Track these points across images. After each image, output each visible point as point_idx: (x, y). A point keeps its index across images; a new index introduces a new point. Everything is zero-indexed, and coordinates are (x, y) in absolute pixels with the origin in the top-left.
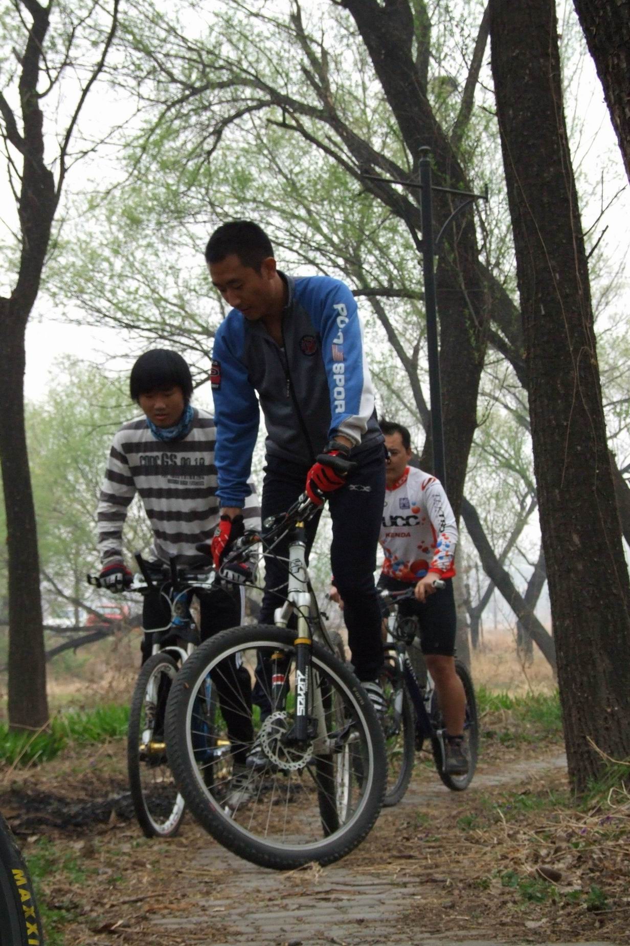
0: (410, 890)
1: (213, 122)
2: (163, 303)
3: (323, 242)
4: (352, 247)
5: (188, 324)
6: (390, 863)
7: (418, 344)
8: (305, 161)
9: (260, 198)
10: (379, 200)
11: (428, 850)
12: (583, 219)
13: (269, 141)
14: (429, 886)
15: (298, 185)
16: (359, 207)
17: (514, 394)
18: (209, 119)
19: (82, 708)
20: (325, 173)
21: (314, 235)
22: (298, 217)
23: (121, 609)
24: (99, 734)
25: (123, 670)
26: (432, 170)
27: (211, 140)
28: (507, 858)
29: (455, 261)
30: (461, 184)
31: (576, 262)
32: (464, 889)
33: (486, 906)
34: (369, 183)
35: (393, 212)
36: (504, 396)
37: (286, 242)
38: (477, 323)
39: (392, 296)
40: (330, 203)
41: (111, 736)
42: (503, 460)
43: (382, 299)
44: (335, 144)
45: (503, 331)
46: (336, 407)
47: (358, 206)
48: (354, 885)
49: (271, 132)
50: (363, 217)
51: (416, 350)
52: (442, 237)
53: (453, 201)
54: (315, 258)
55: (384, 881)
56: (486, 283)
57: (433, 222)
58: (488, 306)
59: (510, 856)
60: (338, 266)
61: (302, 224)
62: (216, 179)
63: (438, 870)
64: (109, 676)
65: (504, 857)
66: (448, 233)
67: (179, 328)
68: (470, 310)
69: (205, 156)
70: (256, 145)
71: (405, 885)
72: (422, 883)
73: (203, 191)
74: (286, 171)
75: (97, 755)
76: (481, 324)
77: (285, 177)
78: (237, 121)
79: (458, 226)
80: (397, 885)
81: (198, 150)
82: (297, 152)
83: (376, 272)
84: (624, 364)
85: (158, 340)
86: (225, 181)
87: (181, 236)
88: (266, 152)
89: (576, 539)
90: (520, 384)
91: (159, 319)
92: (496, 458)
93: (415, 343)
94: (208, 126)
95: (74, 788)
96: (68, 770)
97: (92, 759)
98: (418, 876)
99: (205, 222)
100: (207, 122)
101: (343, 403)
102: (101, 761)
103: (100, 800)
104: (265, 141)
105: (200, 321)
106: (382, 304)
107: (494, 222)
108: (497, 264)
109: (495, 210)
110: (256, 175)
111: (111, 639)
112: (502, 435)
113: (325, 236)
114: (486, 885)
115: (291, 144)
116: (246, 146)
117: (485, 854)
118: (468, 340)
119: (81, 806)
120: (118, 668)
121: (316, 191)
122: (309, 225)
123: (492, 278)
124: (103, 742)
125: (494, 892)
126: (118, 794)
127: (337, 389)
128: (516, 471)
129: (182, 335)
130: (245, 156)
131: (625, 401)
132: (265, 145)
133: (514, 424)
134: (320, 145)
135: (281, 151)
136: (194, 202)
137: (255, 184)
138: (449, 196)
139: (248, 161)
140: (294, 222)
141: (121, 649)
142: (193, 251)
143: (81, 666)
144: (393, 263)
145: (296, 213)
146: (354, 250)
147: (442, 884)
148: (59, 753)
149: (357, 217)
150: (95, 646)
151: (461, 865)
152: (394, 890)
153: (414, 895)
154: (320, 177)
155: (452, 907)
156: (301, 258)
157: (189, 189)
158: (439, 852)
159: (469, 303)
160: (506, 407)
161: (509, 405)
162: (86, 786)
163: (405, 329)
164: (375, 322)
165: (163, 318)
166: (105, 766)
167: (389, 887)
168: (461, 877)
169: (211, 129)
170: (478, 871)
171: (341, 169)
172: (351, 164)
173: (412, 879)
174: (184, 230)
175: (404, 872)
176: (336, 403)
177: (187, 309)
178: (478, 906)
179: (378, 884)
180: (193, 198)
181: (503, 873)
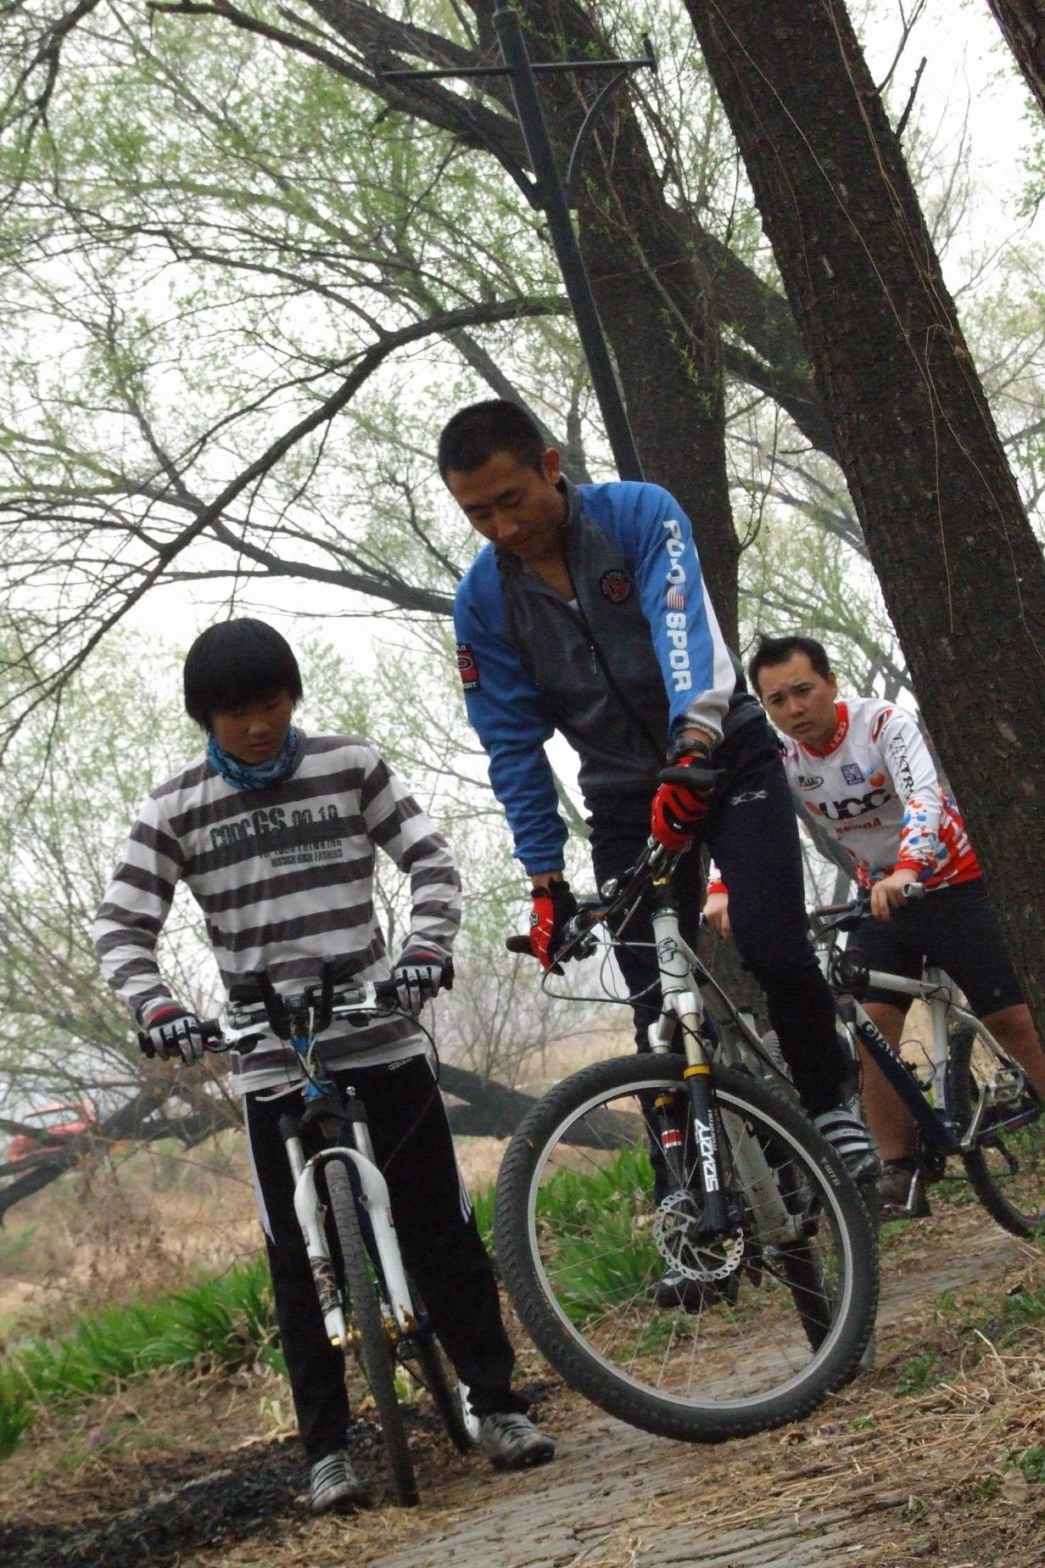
0: (835, 1536)
1: (36, 36)
2: (18, 444)
3: (325, 239)
4: (389, 234)
5: (83, 477)
6: (778, 1494)
7: (575, 408)
8: (248, 78)
9: (170, 177)
10: (424, 124)
11: (850, 1449)
12: (867, 56)
13: (164, 52)
14: (872, 1521)
15: (246, 130)
16: (384, 147)
17: (799, 470)
18: (24, 32)
19: (46, 1331)
20: (297, 91)
21: (302, 228)
22: (262, 199)
23: (79, 1110)
24: (95, 1377)
25: (113, 1234)
26: (525, 30)
27: (41, 71)
28: (1021, 1425)
29: (613, 210)
30: (592, 45)
31: (876, 150)
32: (948, 1508)
33: (1004, 1531)
34: (392, 88)
35: (457, 141)
36: (778, 477)
37: (248, 255)
38: (691, 333)
39: (496, 319)
40: (321, 152)
41: (123, 1376)
42: (809, 613)
43: (477, 333)
44: (304, 24)
45: (748, 342)
46: (676, 682)
47: (381, 146)
48: (717, 1556)
49: (161, 29)
50: (397, 168)
51: (573, 423)
52: (576, 170)
53: (582, 86)
54: (317, 276)
55: (777, 1532)
56: (690, 244)
57: (552, 143)
58: (705, 293)
59: (1027, 1419)
60: (369, 283)
61: (272, 210)
62: (70, 157)
63: (881, 1484)
64: (86, 1253)
65: (1015, 1425)
66: (589, 159)
67: (64, 489)
68: (670, 310)
69: (35, 110)
70: (136, 66)
71: (822, 1530)
72: (857, 1518)
73: (48, 187)
74: (212, 106)
75: (104, 1419)
76: (700, 332)
77: (212, 117)
78: (83, 22)
79: (606, 138)
80: (806, 1533)
81: (17, 103)
82: (227, 62)
83: (452, 275)
84: (1014, 352)
85: (26, 525)
86: (88, 154)
87: (22, 295)
88: (161, 76)
89: (1007, 731)
90: (807, 443)
91: (18, 482)
92: (792, 613)
93: (567, 408)
94: (26, 45)
95: (73, 1500)
96: (50, 1467)
97: (94, 1433)
98: (845, 1505)
99: (66, 251)
100: (21, 39)
101: (688, 674)
102: (114, 1433)
103: (133, 1512)
104: (154, 52)
105: (104, 466)
106: (479, 343)
107: (676, 115)
108: (704, 200)
109: (673, 89)
110: (151, 131)
111: (70, 1177)
112: (792, 561)
113: (326, 226)
114: (992, 1490)
115: (210, 46)
116: (117, 70)
117: (972, 1428)
118: (682, 371)
119: (96, 1533)
120: (104, 1232)
121: (287, 133)
122: (288, 210)
123: (700, 233)
124: (109, 1392)
125: (1012, 1499)
126: (168, 1490)
127: (673, 654)
128: (839, 629)
129: (73, 503)
130: (120, 95)
131: (1034, 430)
132: (156, 61)
133: (812, 531)
134: (271, 33)
135: (192, 66)
136: (36, 213)
137: (153, 145)
138: (571, 77)
139: (129, 103)
140: (256, 210)
141: (100, 1192)
142: (56, 320)
143: (22, 1247)
144: (481, 248)
145: (255, 190)
146: (395, 241)
147: (899, 1510)
148: (22, 1436)
149: (386, 171)
150: (42, 1199)
151: (930, 1462)
152: (803, 1546)
153: (846, 1544)
154: (287, 104)
155: (934, 1549)
156: (287, 282)
157: (17, 189)
158: (875, 1446)
159: (666, 296)
160: (788, 499)
161: (795, 495)
162: (95, 1490)
163: (541, 385)
164: (472, 385)
165: (26, 478)
166: (124, 1440)
167: (792, 1540)
168: (936, 1485)
169: (33, 53)
170: (967, 1467)
171: (327, 75)
172: (349, 60)
173: (833, 1515)
174: (27, 280)
175: (812, 1504)
176: (675, 675)
177: (70, 446)
178: (988, 1535)
179: (765, 1542)
180: (28, 206)
181: (1021, 1457)
